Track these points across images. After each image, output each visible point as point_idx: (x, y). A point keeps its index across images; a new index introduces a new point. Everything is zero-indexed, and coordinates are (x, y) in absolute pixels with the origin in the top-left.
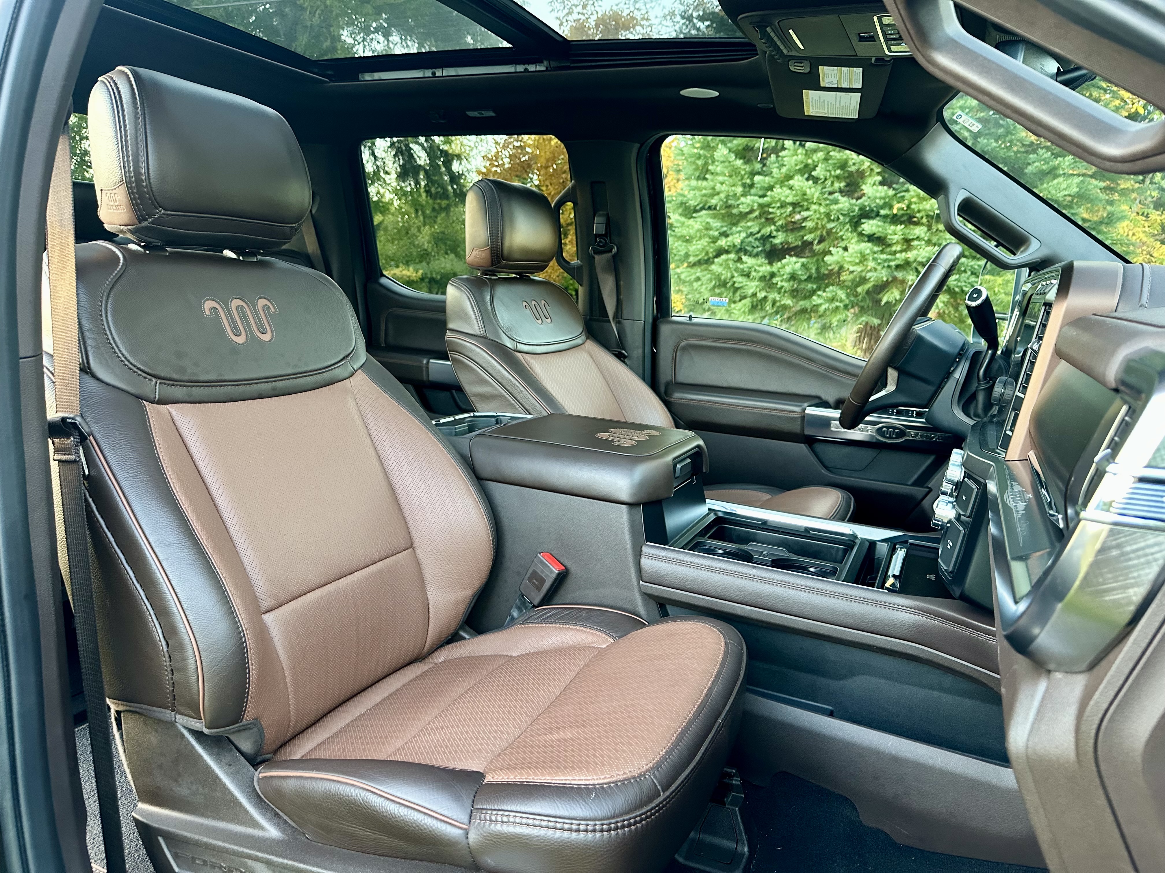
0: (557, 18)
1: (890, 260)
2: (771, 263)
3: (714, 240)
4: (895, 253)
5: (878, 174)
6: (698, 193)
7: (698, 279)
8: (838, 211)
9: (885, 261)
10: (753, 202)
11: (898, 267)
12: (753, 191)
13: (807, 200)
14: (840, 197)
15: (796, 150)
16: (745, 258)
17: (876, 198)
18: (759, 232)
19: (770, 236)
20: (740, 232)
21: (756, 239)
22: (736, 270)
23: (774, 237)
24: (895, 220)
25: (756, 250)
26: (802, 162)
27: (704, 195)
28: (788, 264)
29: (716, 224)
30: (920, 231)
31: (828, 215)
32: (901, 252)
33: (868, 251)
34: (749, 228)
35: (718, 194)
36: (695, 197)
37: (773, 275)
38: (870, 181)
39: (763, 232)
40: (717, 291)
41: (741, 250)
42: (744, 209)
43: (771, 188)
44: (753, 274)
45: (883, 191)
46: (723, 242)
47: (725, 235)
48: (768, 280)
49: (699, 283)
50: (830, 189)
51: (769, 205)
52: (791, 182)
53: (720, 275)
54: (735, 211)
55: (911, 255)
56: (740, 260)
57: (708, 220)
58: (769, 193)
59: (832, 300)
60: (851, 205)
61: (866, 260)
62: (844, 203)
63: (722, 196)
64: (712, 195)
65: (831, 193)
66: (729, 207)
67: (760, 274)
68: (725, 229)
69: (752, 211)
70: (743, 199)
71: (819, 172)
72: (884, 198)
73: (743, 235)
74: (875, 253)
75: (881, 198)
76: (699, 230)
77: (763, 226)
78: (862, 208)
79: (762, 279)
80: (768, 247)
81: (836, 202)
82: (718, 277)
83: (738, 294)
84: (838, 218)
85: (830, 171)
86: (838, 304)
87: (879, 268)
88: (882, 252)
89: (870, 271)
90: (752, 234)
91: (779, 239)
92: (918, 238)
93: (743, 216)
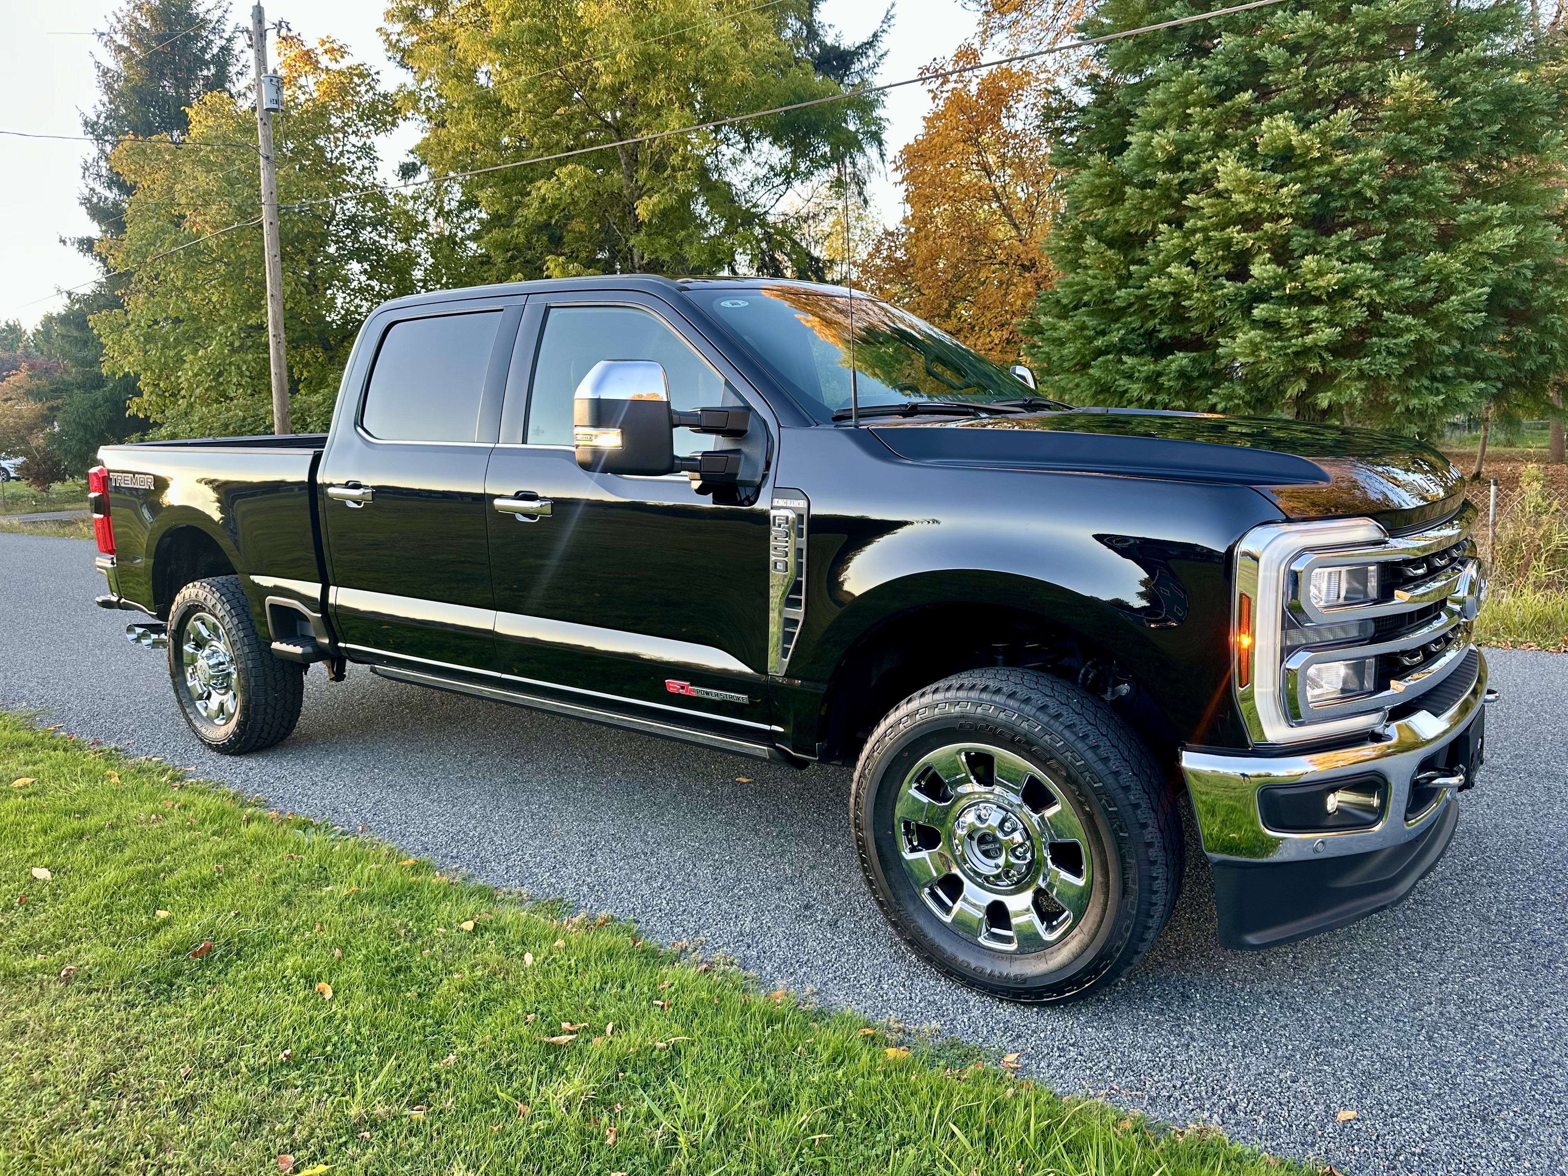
0: (929, 91)
1: (1286, 348)
2: (1156, 361)
3: (1090, 340)
4: (1290, 339)
5: (1267, 250)
6: (1068, 290)
7: (1077, 385)
8: (1223, 295)
9: (1281, 348)
10: (1129, 295)
11: (1297, 354)
12: (1131, 282)
13: (1187, 288)
14: (1224, 282)
15: (1172, 232)
16: (1125, 358)
17: (1264, 279)
18: (1141, 327)
19: (1154, 330)
20: (1119, 330)
21: (1139, 335)
22: (1118, 372)
23: (1159, 331)
24: (1290, 300)
25: (1139, 348)
26: (1179, 246)
27: (1076, 292)
28: (1173, 361)
29: (1091, 322)
30: (1317, 312)
31: (1213, 302)
32: (1297, 337)
33: (1258, 339)
34: (1131, 323)
35: (1091, 289)
36: (1066, 296)
37: (1159, 374)
38: (1259, 259)
39: (1146, 326)
40: (1101, 397)
41: (1123, 348)
42: (1119, 303)
43: (1147, 278)
44: (1137, 374)
45: (1272, 269)
46: (1099, 343)
47: (1103, 333)
48: (1153, 381)
49: (1079, 390)
50: (1214, 273)
51: (1146, 297)
52: (1168, 270)
53: (1100, 379)
54: (1111, 306)
55: (1309, 339)
56: (1120, 361)
57: (1085, 318)
58: (1145, 284)
59: (1230, 398)
60: (1238, 289)
61: (1258, 349)
62: (1230, 287)
63: (1095, 291)
64: (1084, 291)
65: (1215, 278)
66: (1105, 302)
67: (1144, 374)
68: (1103, 327)
69: (1130, 305)
70: (1118, 293)
71: (1199, 255)
72: (1274, 278)
73: (1122, 332)
74: (1269, 340)
75: (1269, 279)
76: (1070, 332)
77: (1145, 320)
78: (1251, 291)
79: (1147, 379)
80: (1154, 343)
81: (1222, 287)
82: (1098, 381)
83: (1124, 399)
84: (1225, 305)
85: (1211, 253)
86: (1236, 401)
87: (1273, 357)
88: (1277, 339)
89: (1265, 361)
90: (1134, 330)
91: (1165, 333)
92: (1317, 320)
93: (1121, 312)
